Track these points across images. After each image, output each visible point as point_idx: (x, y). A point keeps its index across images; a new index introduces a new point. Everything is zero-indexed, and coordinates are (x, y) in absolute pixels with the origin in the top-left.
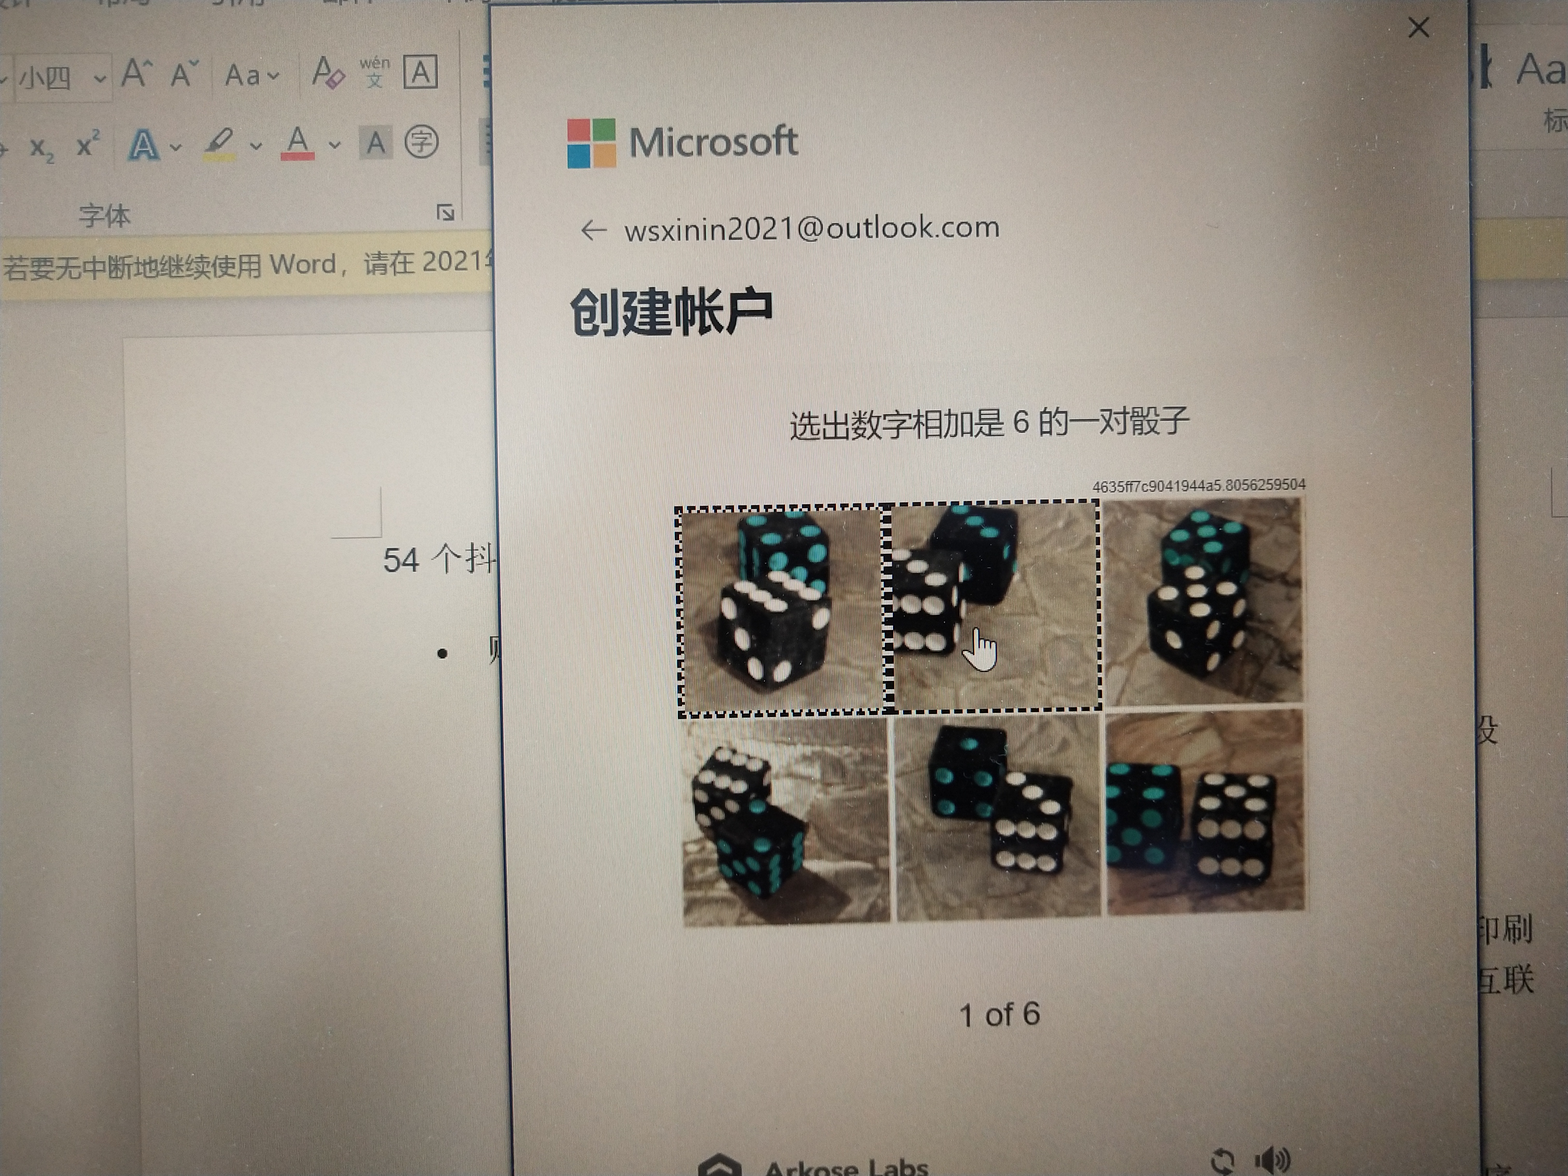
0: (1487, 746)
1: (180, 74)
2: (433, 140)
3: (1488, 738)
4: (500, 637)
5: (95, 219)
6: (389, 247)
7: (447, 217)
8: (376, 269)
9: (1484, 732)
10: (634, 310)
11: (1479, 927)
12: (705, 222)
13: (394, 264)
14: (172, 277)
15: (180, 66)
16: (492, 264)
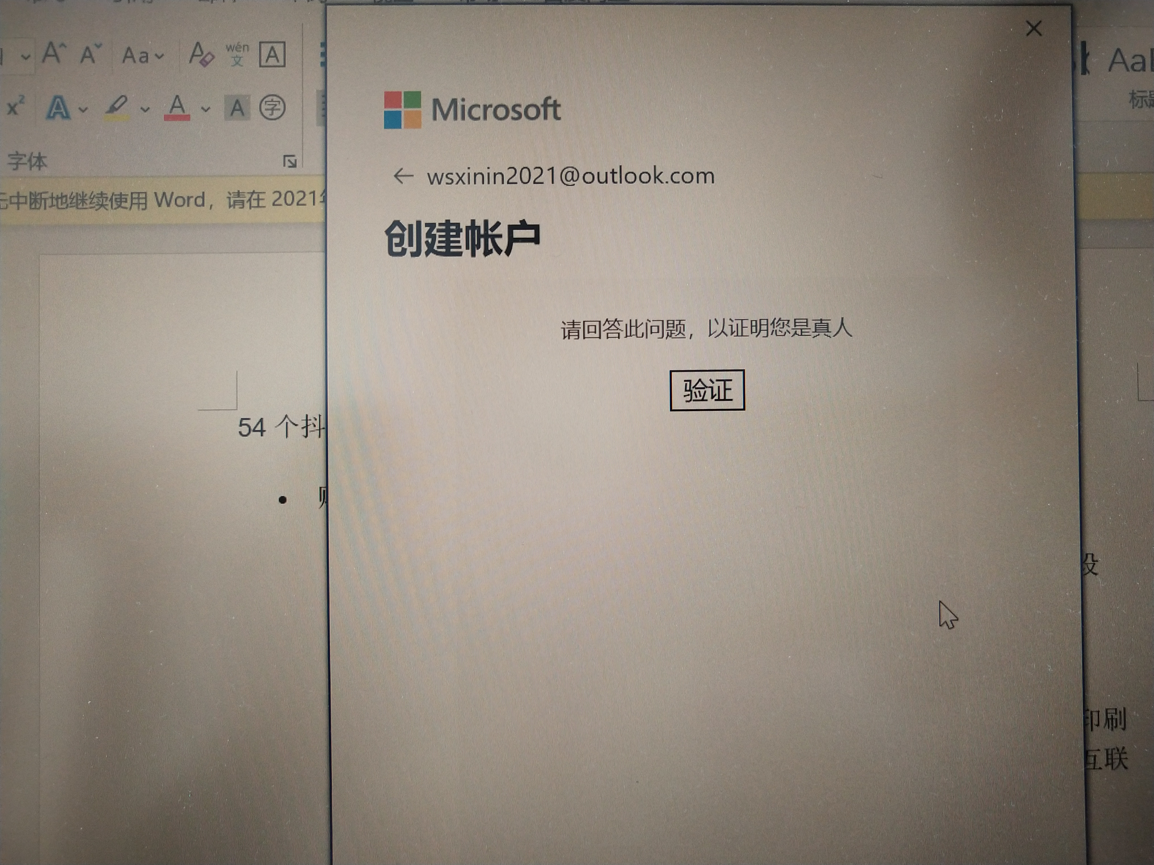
0: (1090, 577)
1: (88, 54)
2: (281, 106)
3: (1090, 571)
4: (327, 487)
5: (20, 164)
6: (246, 187)
7: (291, 165)
8: (236, 204)
9: (1087, 566)
10: (434, 237)
11: (1085, 718)
12: (489, 171)
13: (250, 200)
14: (79, 208)
15: (87, 48)
16: (325, 201)
